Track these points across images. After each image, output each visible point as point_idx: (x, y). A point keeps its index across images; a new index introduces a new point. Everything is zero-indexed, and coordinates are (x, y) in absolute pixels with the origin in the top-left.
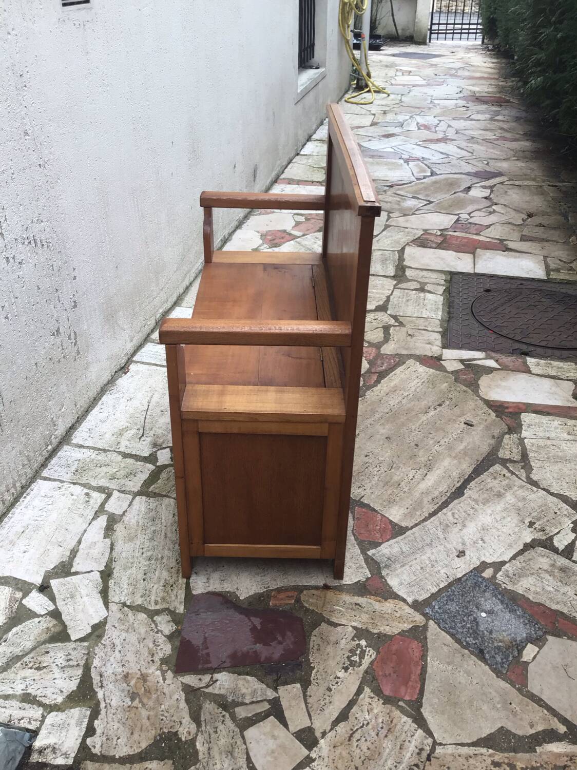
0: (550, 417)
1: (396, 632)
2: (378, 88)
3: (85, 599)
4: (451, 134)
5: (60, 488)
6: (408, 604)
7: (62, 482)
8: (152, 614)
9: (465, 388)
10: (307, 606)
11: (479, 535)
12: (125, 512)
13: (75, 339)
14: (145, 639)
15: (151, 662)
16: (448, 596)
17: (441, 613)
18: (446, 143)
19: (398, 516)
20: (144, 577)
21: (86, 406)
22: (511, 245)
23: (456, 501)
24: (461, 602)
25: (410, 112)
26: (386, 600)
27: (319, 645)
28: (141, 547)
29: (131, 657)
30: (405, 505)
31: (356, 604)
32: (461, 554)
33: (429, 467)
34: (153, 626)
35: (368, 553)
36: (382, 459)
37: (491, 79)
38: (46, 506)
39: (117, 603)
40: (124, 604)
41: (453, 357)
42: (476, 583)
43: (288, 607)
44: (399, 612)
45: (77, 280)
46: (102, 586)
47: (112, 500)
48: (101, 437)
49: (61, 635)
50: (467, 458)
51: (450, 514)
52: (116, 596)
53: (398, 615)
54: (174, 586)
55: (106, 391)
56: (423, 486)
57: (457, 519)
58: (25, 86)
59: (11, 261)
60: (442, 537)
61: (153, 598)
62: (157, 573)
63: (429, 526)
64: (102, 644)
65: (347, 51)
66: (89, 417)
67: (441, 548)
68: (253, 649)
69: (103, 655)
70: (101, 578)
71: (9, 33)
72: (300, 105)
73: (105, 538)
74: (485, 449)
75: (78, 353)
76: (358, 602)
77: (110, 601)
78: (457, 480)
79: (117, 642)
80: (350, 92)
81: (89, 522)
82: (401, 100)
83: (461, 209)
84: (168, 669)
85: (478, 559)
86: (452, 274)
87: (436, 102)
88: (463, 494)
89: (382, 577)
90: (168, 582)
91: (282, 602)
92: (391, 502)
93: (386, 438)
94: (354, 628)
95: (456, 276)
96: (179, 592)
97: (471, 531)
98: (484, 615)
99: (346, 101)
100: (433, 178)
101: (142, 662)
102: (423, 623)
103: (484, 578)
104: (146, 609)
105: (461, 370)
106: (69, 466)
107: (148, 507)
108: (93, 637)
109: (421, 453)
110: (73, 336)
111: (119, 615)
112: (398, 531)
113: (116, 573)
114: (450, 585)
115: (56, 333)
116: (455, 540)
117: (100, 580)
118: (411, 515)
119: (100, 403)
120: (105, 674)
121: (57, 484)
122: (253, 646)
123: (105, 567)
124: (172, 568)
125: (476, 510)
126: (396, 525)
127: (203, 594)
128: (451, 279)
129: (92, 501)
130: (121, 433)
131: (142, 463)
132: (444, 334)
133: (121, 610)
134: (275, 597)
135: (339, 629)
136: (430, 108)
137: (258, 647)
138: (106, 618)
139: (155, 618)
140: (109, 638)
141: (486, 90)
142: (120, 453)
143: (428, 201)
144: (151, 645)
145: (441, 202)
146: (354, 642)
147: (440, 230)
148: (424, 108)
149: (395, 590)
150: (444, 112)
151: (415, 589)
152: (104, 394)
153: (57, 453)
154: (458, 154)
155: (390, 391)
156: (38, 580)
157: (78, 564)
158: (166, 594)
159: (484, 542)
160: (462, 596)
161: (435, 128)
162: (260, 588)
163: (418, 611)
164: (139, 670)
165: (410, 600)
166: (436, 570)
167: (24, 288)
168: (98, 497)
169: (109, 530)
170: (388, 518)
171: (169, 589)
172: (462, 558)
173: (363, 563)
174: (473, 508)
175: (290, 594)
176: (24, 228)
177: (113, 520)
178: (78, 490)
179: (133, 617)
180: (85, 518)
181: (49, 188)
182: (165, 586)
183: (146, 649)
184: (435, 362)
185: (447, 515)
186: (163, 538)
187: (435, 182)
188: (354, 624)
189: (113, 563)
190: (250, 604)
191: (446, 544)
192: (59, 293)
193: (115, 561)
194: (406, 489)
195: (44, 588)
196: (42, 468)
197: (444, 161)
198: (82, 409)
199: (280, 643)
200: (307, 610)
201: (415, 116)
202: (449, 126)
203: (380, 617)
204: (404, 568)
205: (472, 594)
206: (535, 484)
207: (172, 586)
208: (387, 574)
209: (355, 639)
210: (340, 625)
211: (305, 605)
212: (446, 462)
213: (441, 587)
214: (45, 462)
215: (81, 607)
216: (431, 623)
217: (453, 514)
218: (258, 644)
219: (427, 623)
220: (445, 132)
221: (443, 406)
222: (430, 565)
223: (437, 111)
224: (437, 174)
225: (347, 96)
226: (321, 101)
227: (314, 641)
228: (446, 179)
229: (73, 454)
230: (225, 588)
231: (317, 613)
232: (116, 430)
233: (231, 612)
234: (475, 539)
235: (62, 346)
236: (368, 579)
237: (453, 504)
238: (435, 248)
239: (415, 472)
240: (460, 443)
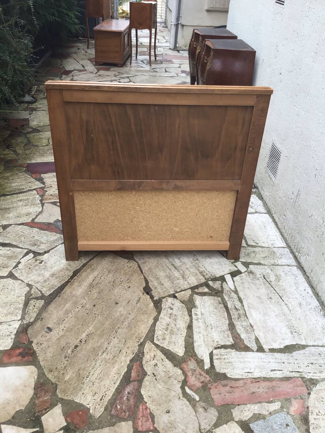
23: (78, 268)
30: (106, 261)
33: (91, 286)
36: (120, 287)
50: (66, 297)
74: (52, 307)
88: (74, 272)
93: (118, 303)
106: (281, 255)
121: (276, 246)
129: (252, 241)
130: (277, 277)
131: (248, 261)
142: (265, 265)
180: (247, 235)
194: (105, 270)
196: (291, 252)
221: (73, 347)
237: (81, 266)
239: (100, 281)
240: (68, 309)
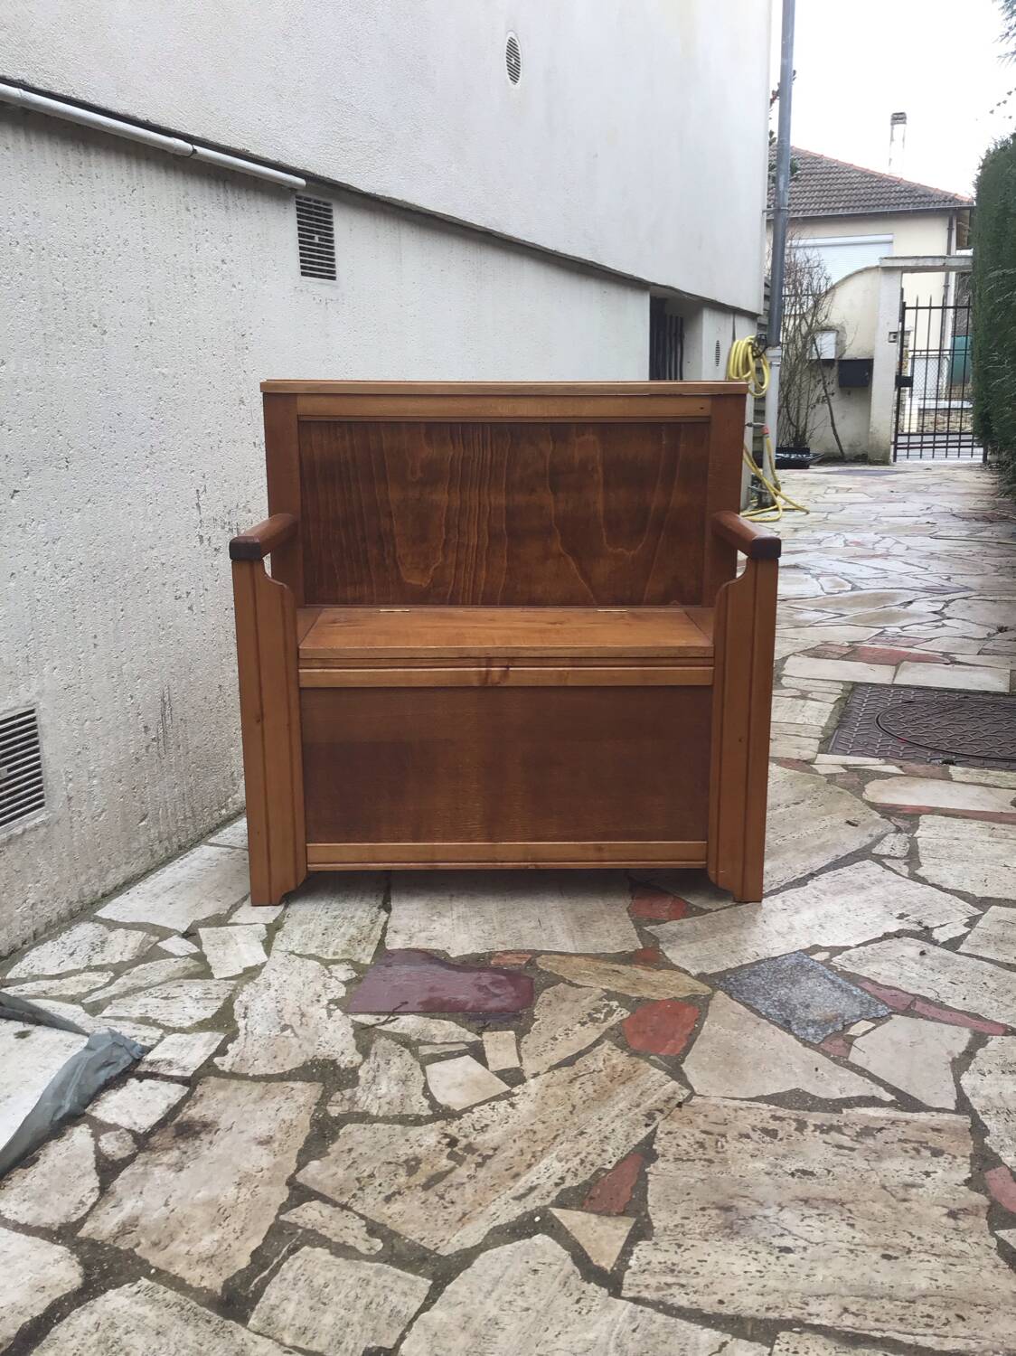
0: (966, 820)
1: (666, 998)
2: (790, 506)
3: (242, 946)
4: (897, 550)
6: (690, 975)
8: (326, 963)
9: (840, 790)
10: (544, 968)
11: (817, 922)
14: (312, 982)
15: (315, 1002)
16: (753, 972)
17: (738, 985)
18: (887, 559)
20: (324, 932)
22: (959, 658)
23: (792, 890)
24: (770, 978)
25: (838, 530)
26: (658, 970)
27: (550, 1001)
29: (289, 995)
31: (614, 971)
34: (326, 971)
35: (645, 928)
37: (983, 494)
39: (282, 951)
40: (292, 953)
41: (829, 763)
42: (798, 963)
43: (516, 968)
44: (675, 981)
46: (266, 936)
49: (201, 974)
50: (823, 853)
51: (779, 900)
52: (282, 945)
53: (673, 984)
54: (363, 941)
57: (789, 905)
60: (760, 919)
61: (332, 949)
62: (342, 929)
63: (743, 909)
64: (254, 983)
67: (756, 930)
69: (253, 992)
70: (267, 929)
71: (234, 286)
74: (854, 846)
76: (616, 969)
77: (273, 949)
78: (799, 870)
79: (275, 982)
80: (749, 509)
82: (825, 518)
83: (887, 622)
84: (337, 1009)
85: (809, 942)
86: (855, 685)
87: (884, 519)
88: (806, 885)
89: (659, 950)
90: (355, 937)
91: (509, 962)
94: (605, 990)
95: (862, 687)
96: (369, 946)
97: (806, 917)
100: (854, 593)
101: (304, 1001)
102: (707, 993)
103: (812, 960)
104: (320, 958)
105: (841, 773)
108: (244, 977)
111: (282, 961)
112: (695, 911)
113: (287, 927)
114: (759, 962)
117: (264, 931)
120: (252, 1008)
121: (227, 850)
123: (273, 922)
124: (363, 926)
125: (820, 900)
126: (695, 906)
127: (400, 949)
128: (852, 688)
132: (823, 740)
133: (286, 957)
134: (500, 958)
135: (582, 990)
136: (871, 525)
138: (265, 963)
139: (330, 966)
140: (265, 978)
141: (972, 506)
143: (838, 614)
144: (319, 988)
145: (859, 616)
146: (600, 1002)
147: (850, 642)
148: (861, 525)
149: (675, 962)
151: (705, 963)
153: (233, 823)
154: (901, 569)
156: (182, 927)
157: (239, 916)
158: (350, 947)
159: (823, 928)
160: (774, 973)
161: (873, 545)
162: (482, 949)
163: (703, 982)
164: (298, 1007)
165: (695, 972)
166: (742, 948)
167: (217, 583)
170: (684, 900)
171: (355, 943)
173: (635, 937)
174: (816, 898)
175: (521, 957)
179: (301, 964)
182: (350, 941)
183: (311, 990)
184: (801, 764)
185: (774, 902)
187: (857, 597)
188: (606, 987)
190: (464, 961)
191: (765, 927)
193: (288, 917)
195: (189, 935)
196: (211, 835)
197: (880, 576)
199: (497, 997)
200: (542, 971)
201: (844, 533)
202: (898, 543)
203: (645, 984)
204: (693, 944)
205: (789, 972)
206: (923, 880)
207: (360, 941)
208: (668, 948)
209: (604, 1000)
210: (585, 987)
211: (540, 966)
212: (788, 856)
213: (744, 963)
214: (215, 829)
215: (233, 952)
216: (719, 993)
217: (784, 901)
219: (713, 993)
220: (888, 548)
222: (734, 944)
224: (861, 589)
227: (544, 997)
228: (875, 594)
230: (432, 946)
231: (556, 975)
233: (435, 967)
234: (810, 925)
236: (638, 950)
237: (786, 892)
238: (836, 659)
240: (816, 839)
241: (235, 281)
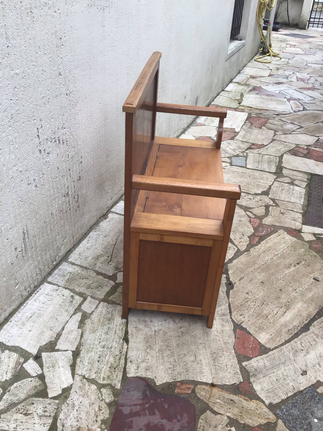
1: (256, 425)
2: (275, 54)
3: (61, 369)
4: (317, 86)
5: (57, 290)
6: (265, 405)
7: (59, 286)
8: (100, 387)
9: (315, 254)
10: (199, 396)
11: (317, 361)
12: (93, 312)
13: (78, 198)
14: (93, 404)
15: (95, 421)
16: (293, 403)
17: (287, 415)
18: (314, 91)
19: (264, 340)
20: (98, 359)
21: (80, 238)
23: (304, 334)
24: (301, 409)
25: (293, 70)
26: (251, 400)
27: (204, 427)
28: (100, 337)
29: (83, 415)
30: (270, 332)
31: (232, 400)
32: (304, 373)
33: (288, 307)
34: (100, 395)
35: (243, 363)
36: (257, 297)
38: (47, 301)
39: (80, 375)
40: (84, 377)
41: (309, 231)
42: (312, 396)
43: (187, 396)
44: (259, 410)
45: (83, 163)
46: (72, 361)
47: (86, 303)
48: (86, 259)
49: (42, 393)
50: (313, 304)
51: (299, 342)
52: (80, 370)
53: (258, 412)
54: (116, 369)
55: (93, 229)
56: (282, 320)
57: (303, 347)
58: (63, 45)
59: (43, 152)
60: (292, 358)
61: (102, 375)
62: (107, 358)
63: (284, 350)
64: (67, 403)
65: (259, 31)
66: (81, 245)
67: (291, 367)
68: (160, 422)
69: (66, 411)
70: (73, 355)
71: (55, 12)
72: (228, 62)
73: (78, 328)
75: (79, 207)
76: (232, 399)
77: (76, 373)
78: (306, 318)
79: (76, 403)
80: (258, 55)
81: (71, 315)
82: (288, 62)
83: (320, 134)
84: (105, 429)
85: (315, 378)
86: (312, 175)
87: (309, 65)
88: (309, 330)
89: (250, 383)
90: (112, 365)
91: (184, 391)
92: (261, 329)
93: (261, 282)
94: (229, 417)
95: (315, 177)
96: (119, 373)
97: (312, 356)
98: (316, 420)
99: (255, 60)
100: (304, 112)
101: (90, 420)
102: (275, 421)
103: (318, 393)
104: (97, 382)
105: (314, 241)
106: (64, 276)
107: (107, 310)
108: (62, 397)
109: (283, 296)
110: (76, 197)
111: (80, 384)
112: (263, 350)
113: (82, 355)
114: (295, 395)
115: (66, 196)
116: (301, 362)
117: (72, 357)
118: (272, 339)
119: (88, 237)
120: (66, 425)
121: (55, 287)
122: (161, 421)
123: (76, 349)
124: (116, 356)
125: (316, 342)
126: (263, 346)
127: (133, 377)
128: (311, 178)
129: (74, 302)
130: (97, 258)
131: (108, 280)
132: (304, 215)
133: (81, 380)
134: (179, 387)
135: (218, 416)
136: (305, 69)
137: (164, 421)
138: (72, 385)
139: (101, 390)
140: (72, 399)
142: (95, 271)
143: (300, 126)
144: (97, 409)
145: (308, 128)
146: (227, 428)
147: (306, 146)
148: (301, 68)
149: (258, 393)
150: (314, 71)
151: (271, 395)
152: (91, 231)
153: (58, 267)
154: (320, 98)
155: (266, 250)
156: (34, 352)
157: (60, 344)
158: (111, 374)
159: (320, 367)
160: (303, 404)
161: (308, 81)
162: (170, 379)
163: (272, 411)
164: (87, 426)
165: (267, 402)
166: (287, 382)
167: (49, 169)
168: (78, 299)
169: (82, 323)
170: (258, 340)
171: (113, 370)
172: (305, 376)
173: (239, 371)
174: (315, 341)
175: (189, 386)
176: (53, 132)
177: (85, 317)
178: (67, 293)
179: (88, 387)
180: (69, 313)
181: (71, 108)
182: (110, 368)
183: (93, 411)
184: (296, 233)
185: (296, 343)
186: (113, 333)
187: (306, 115)
188: (229, 414)
189: (81, 346)
190: (163, 389)
191: (295, 365)
192: (70, 171)
193: (82, 345)
194: (271, 321)
195: (38, 358)
196: (48, 276)
197: (311, 102)
198: (77, 240)
199: (179, 421)
200: (199, 399)
201: (296, 73)
202: (316, 80)
203: (246, 412)
204: (265, 378)
205: (309, 404)
207: (115, 368)
208: (254, 381)
209: (228, 426)
210: (219, 414)
211: (198, 395)
212: (299, 305)
213: (289, 395)
214: (50, 272)
215: (57, 375)
216: (280, 422)
217: (301, 343)
218: (164, 420)
219: (277, 421)
220: (313, 84)
221: (300, 265)
222: (282, 379)
223: (310, 70)
224: (307, 110)
225: (256, 57)
226: (240, 60)
227: (201, 423)
228: (312, 113)
229: (68, 269)
230: (148, 375)
231: (205, 402)
232: (95, 256)
234: (314, 363)
235: (69, 203)
236: (241, 383)
237: (301, 336)
238: (303, 157)
239: (278, 309)
240: (309, 292)
241: (56, 9)
